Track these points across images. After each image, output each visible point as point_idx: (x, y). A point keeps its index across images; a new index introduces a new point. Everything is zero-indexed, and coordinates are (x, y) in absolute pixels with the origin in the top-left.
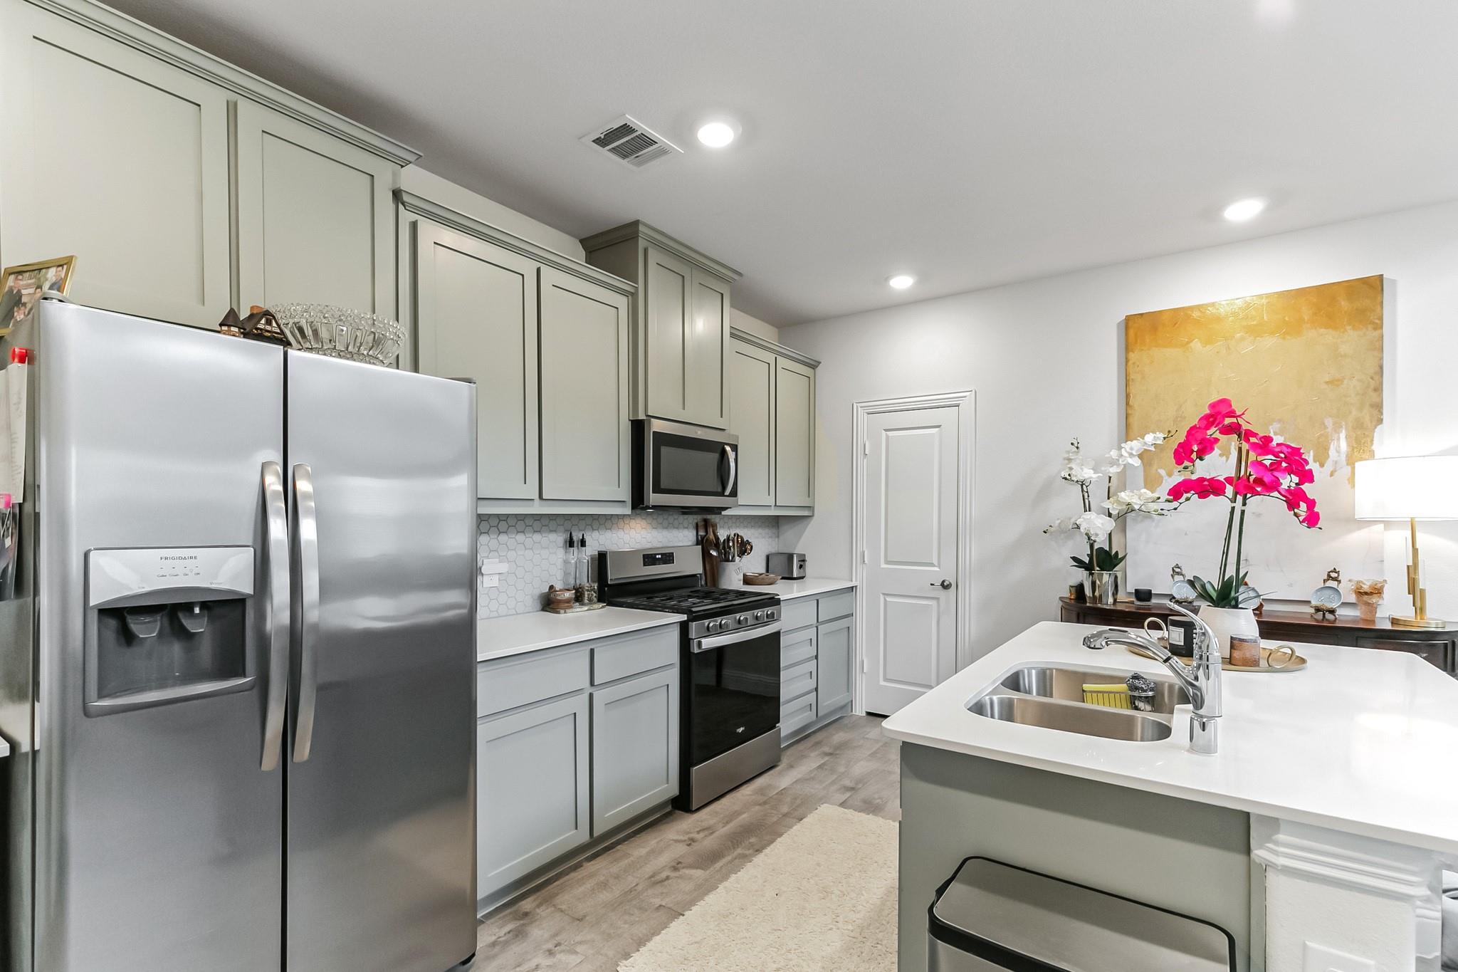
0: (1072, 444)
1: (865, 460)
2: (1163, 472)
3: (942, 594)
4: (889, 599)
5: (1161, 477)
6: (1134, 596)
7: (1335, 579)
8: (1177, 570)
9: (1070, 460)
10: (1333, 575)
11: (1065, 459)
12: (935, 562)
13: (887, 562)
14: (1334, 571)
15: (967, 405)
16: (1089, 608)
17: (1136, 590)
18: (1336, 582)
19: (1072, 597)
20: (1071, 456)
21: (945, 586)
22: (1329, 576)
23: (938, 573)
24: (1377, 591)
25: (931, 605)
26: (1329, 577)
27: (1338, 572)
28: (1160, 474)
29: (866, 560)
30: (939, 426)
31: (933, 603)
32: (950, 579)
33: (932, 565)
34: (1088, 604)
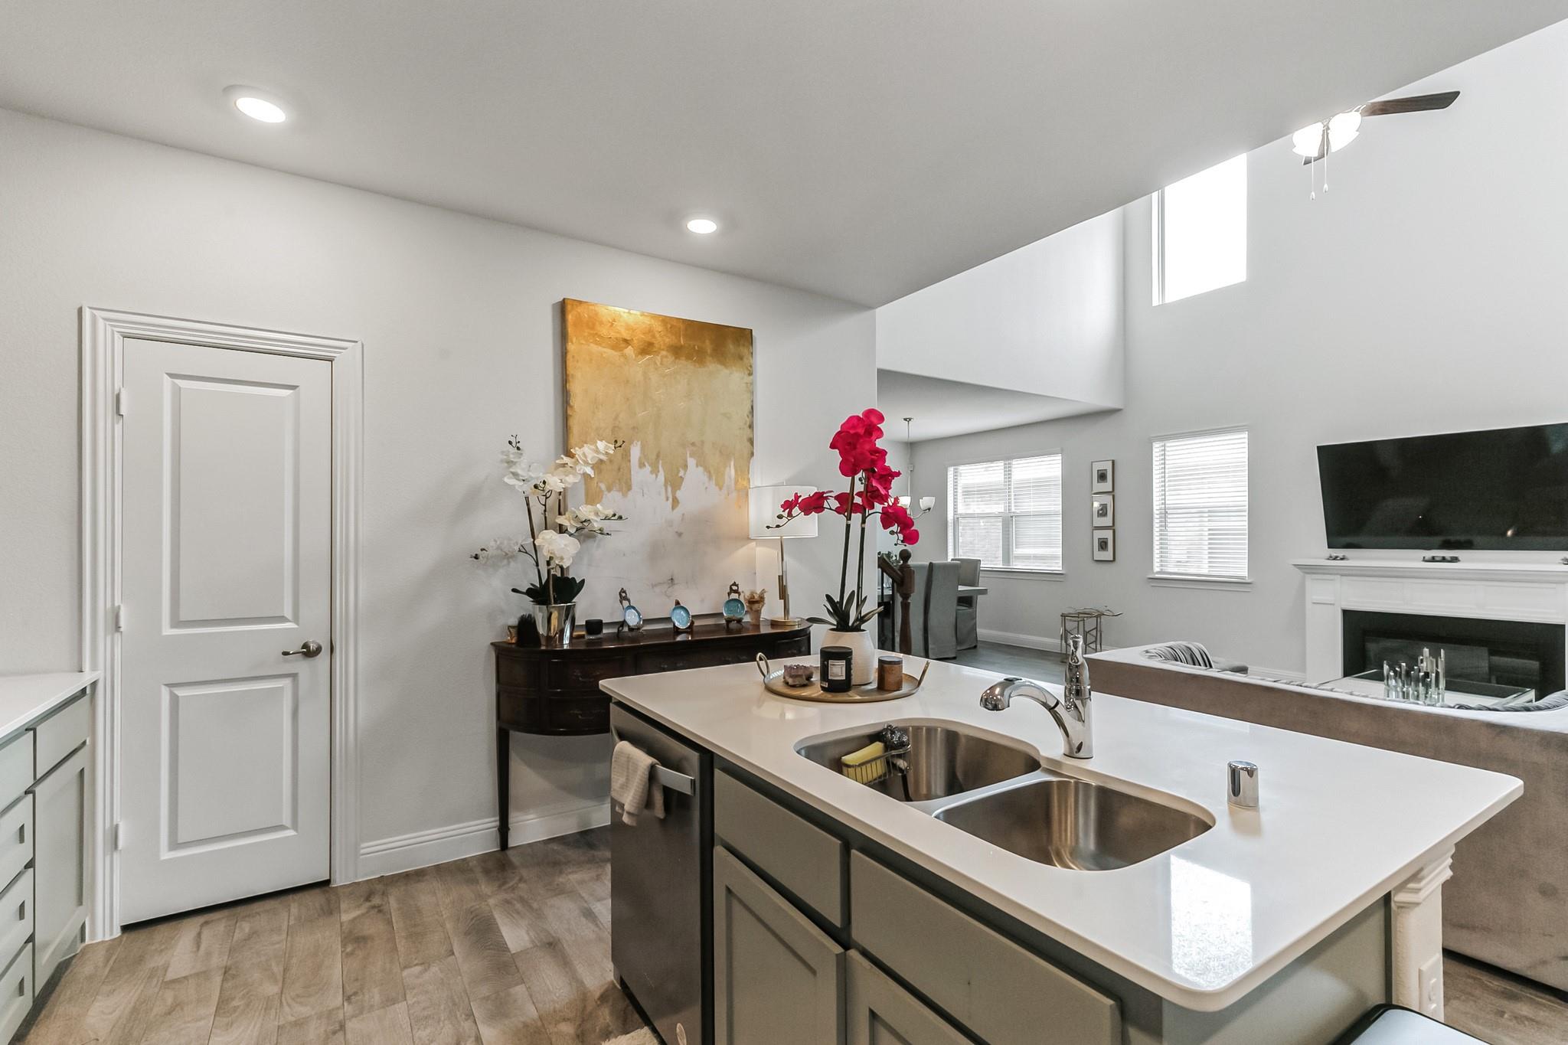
0: (510, 443)
1: (118, 428)
2: (603, 486)
3: (302, 666)
4: (181, 693)
5: (601, 491)
6: (584, 629)
7: (736, 592)
8: (624, 595)
9: (510, 463)
10: (734, 588)
11: (502, 461)
12: (288, 614)
13: (176, 623)
14: (735, 584)
15: (347, 360)
16: (543, 651)
17: (587, 622)
18: (737, 595)
19: (514, 641)
20: (512, 457)
21: (309, 652)
22: (731, 588)
23: (289, 632)
24: (761, 600)
25: (282, 688)
26: (732, 591)
27: (737, 586)
28: (600, 488)
29: (122, 623)
30: (293, 387)
31: (286, 683)
32: (318, 637)
33: (282, 619)
34: (543, 648)
